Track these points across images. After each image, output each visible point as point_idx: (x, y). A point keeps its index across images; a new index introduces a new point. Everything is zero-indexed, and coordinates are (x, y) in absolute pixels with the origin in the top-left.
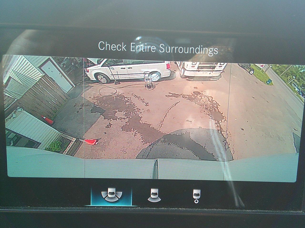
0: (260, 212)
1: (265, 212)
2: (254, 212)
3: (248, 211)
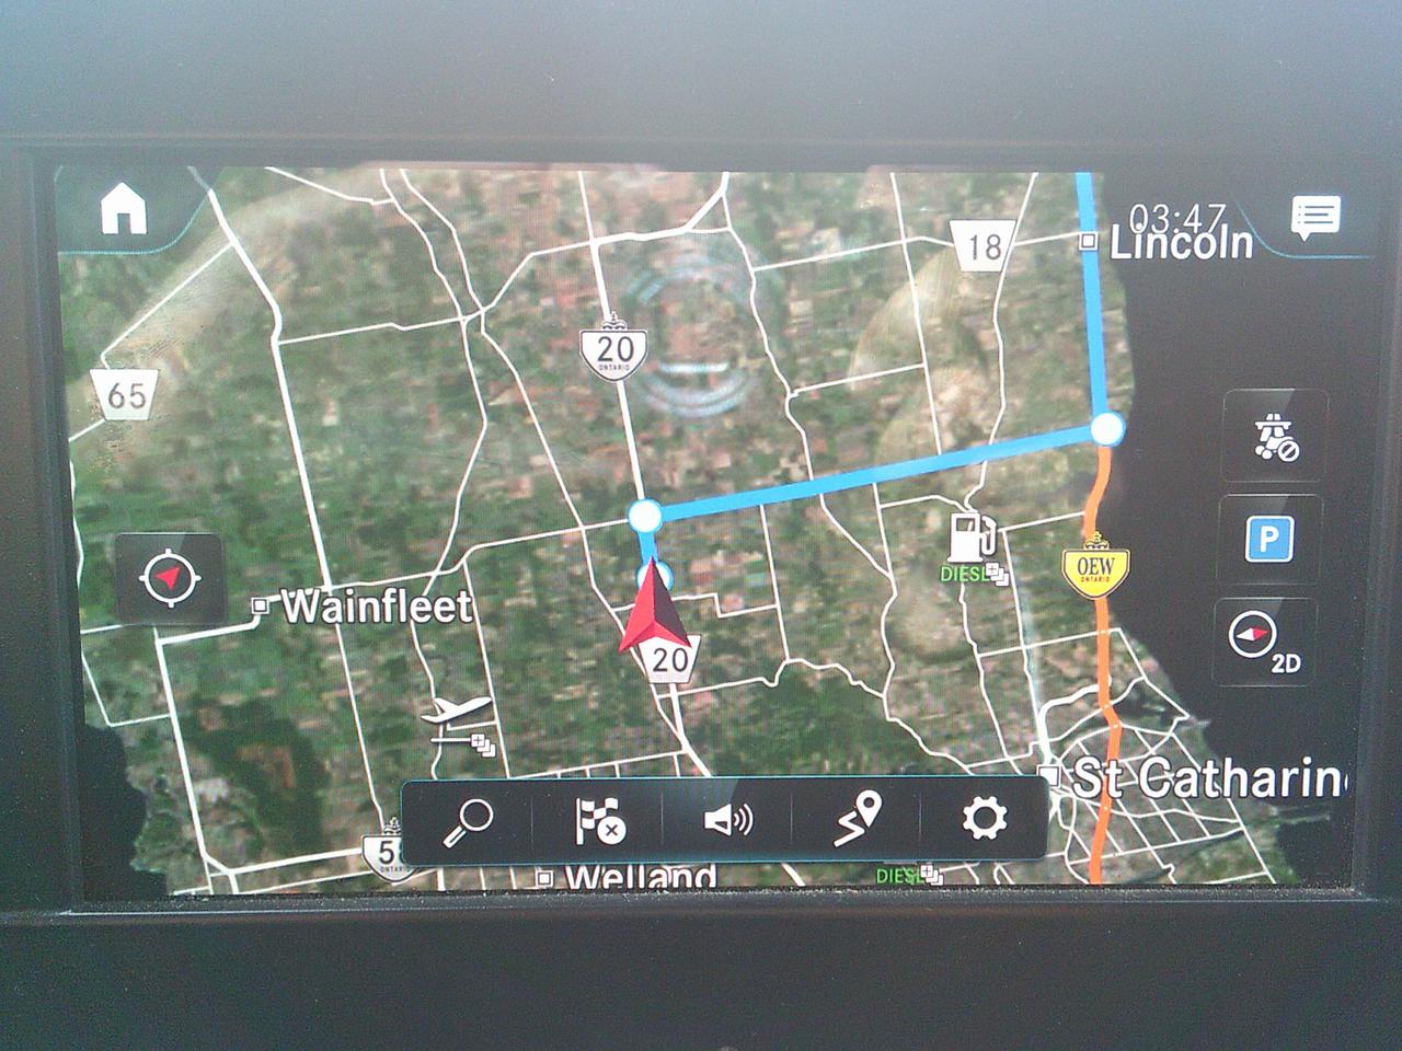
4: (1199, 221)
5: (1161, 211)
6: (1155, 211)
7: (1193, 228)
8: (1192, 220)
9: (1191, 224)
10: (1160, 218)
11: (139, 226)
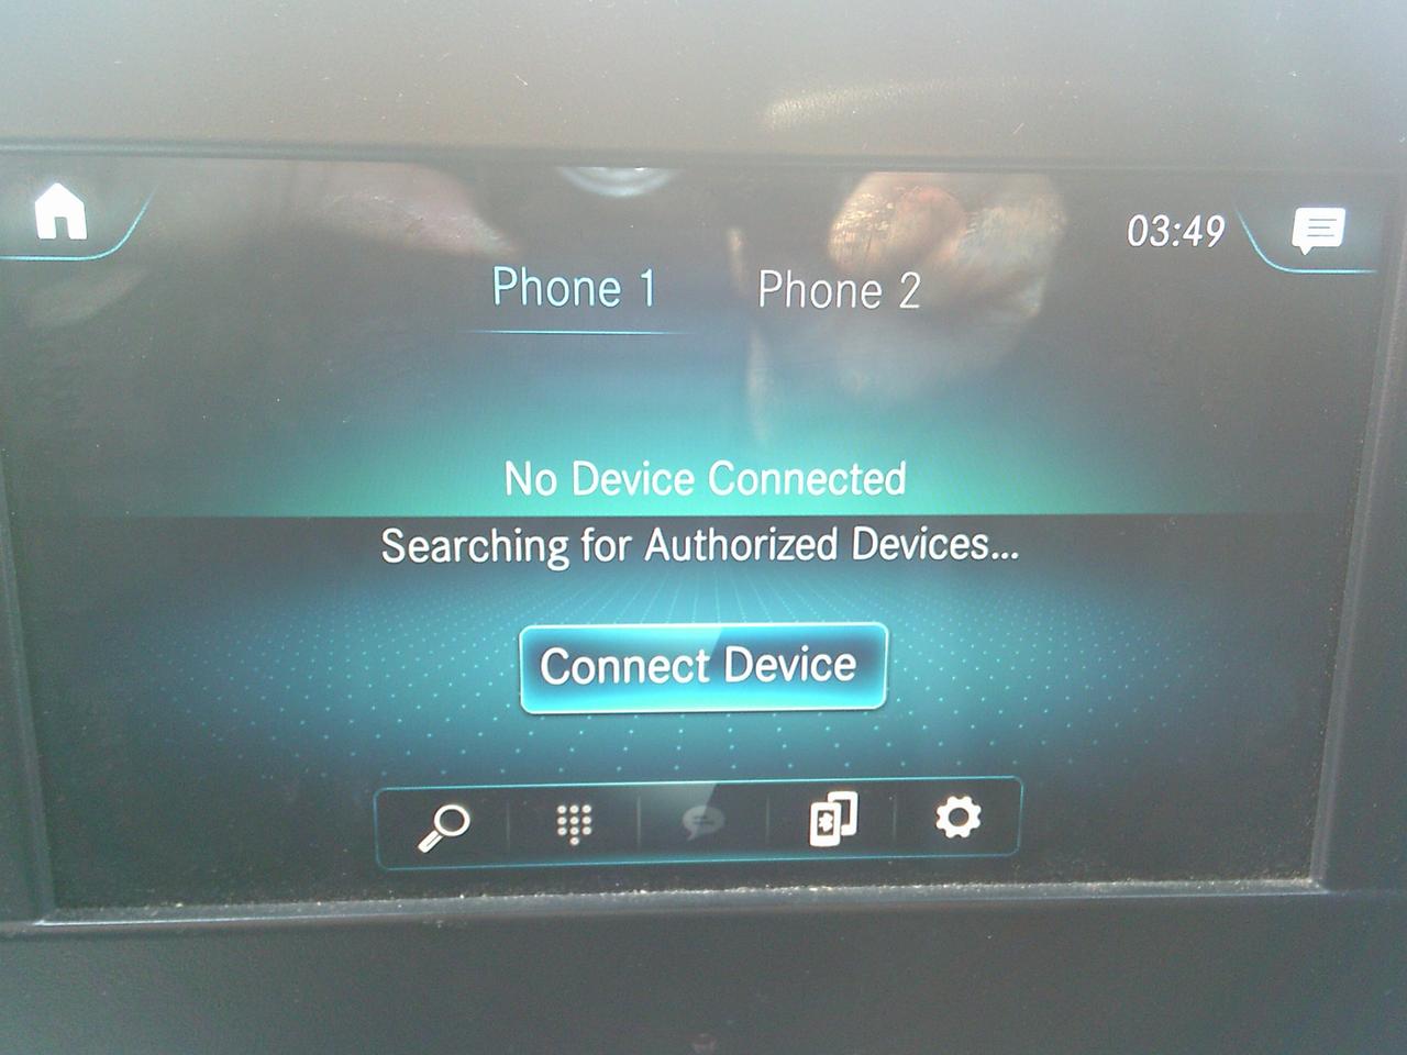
0: (1144, 891)
1: (1162, 890)
2: (1114, 891)
3: (1091, 888)
4: (1200, 233)
5: (1161, 222)
6: (1155, 222)
7: (1192, 240)
8: (1192, 232)
9: (1190, 237)
10: (1159, 229)
11: (78, 231)
